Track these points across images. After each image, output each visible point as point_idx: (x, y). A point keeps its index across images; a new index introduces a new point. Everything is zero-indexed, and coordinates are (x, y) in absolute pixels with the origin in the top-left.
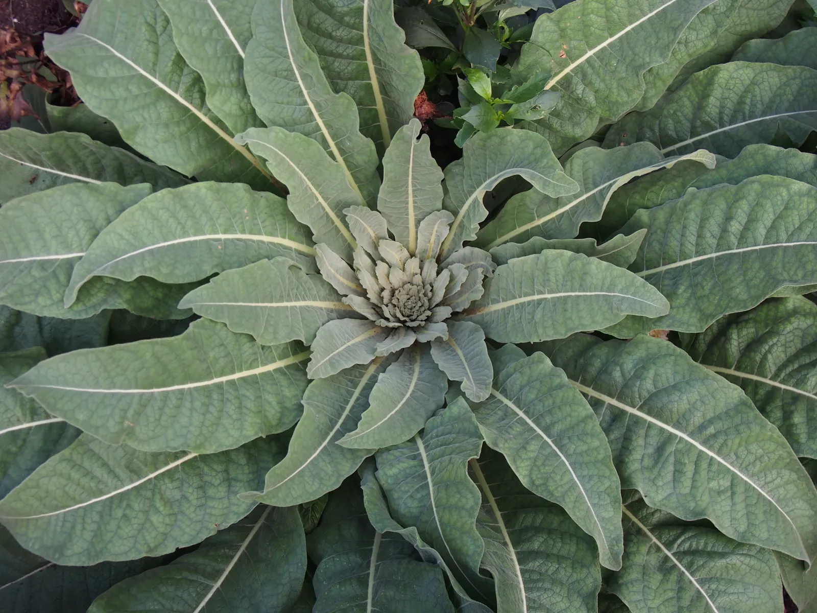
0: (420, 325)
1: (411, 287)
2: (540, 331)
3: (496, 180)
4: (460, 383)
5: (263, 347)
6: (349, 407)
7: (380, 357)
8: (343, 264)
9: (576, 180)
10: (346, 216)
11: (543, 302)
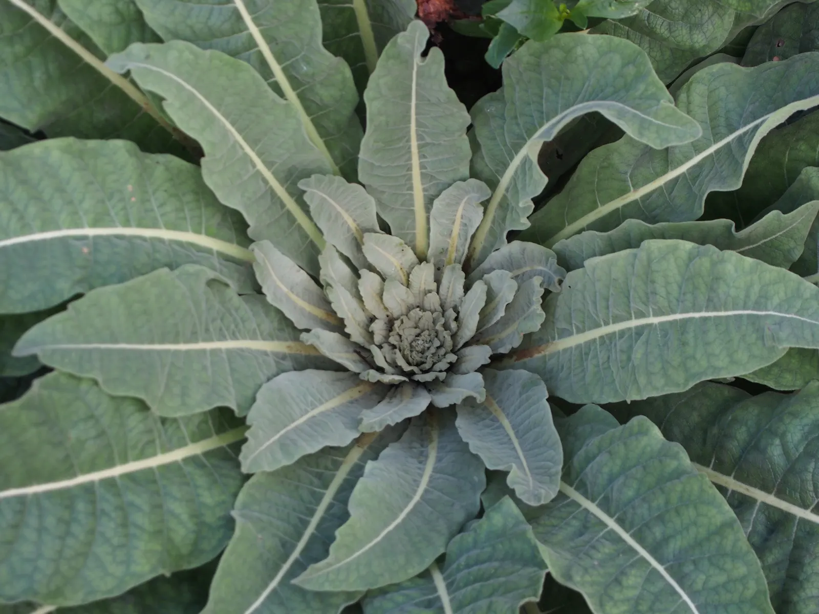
0: (437, 378)
1: (421, 313)
2: (642, 380)
3: (559, 122)
4: (505, 474)
5: (164, 421)
6: (314, 521)
7: (369, 434)
8: (303, 277)
9: (698, 121)
10: (304, 192)
11: (646, 332)
